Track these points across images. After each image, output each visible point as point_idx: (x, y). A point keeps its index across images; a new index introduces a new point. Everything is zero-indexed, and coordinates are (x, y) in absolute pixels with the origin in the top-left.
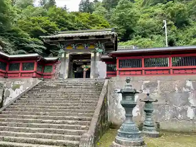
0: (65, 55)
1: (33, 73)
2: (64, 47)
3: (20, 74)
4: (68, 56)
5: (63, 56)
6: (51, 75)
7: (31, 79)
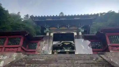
0: (50, 34)
1: (18, 47)
2: (49, 27)
3: (4, 48)
4: (52, 34)
5: (48, 34)
6: (35, 52)
7: (15, 54)
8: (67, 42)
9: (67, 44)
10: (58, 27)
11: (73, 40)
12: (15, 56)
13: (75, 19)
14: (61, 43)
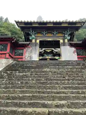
1: (6, 54)
6: (22, 58)
7: (4, 60)
8: (49, 50)
9: (48, 51)
10: (44, 34)
11: (59, 47)
12: (4, 62)
13: (62, 25)
14: (42, 50)
